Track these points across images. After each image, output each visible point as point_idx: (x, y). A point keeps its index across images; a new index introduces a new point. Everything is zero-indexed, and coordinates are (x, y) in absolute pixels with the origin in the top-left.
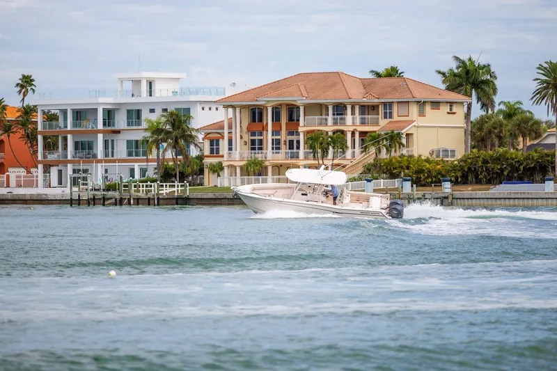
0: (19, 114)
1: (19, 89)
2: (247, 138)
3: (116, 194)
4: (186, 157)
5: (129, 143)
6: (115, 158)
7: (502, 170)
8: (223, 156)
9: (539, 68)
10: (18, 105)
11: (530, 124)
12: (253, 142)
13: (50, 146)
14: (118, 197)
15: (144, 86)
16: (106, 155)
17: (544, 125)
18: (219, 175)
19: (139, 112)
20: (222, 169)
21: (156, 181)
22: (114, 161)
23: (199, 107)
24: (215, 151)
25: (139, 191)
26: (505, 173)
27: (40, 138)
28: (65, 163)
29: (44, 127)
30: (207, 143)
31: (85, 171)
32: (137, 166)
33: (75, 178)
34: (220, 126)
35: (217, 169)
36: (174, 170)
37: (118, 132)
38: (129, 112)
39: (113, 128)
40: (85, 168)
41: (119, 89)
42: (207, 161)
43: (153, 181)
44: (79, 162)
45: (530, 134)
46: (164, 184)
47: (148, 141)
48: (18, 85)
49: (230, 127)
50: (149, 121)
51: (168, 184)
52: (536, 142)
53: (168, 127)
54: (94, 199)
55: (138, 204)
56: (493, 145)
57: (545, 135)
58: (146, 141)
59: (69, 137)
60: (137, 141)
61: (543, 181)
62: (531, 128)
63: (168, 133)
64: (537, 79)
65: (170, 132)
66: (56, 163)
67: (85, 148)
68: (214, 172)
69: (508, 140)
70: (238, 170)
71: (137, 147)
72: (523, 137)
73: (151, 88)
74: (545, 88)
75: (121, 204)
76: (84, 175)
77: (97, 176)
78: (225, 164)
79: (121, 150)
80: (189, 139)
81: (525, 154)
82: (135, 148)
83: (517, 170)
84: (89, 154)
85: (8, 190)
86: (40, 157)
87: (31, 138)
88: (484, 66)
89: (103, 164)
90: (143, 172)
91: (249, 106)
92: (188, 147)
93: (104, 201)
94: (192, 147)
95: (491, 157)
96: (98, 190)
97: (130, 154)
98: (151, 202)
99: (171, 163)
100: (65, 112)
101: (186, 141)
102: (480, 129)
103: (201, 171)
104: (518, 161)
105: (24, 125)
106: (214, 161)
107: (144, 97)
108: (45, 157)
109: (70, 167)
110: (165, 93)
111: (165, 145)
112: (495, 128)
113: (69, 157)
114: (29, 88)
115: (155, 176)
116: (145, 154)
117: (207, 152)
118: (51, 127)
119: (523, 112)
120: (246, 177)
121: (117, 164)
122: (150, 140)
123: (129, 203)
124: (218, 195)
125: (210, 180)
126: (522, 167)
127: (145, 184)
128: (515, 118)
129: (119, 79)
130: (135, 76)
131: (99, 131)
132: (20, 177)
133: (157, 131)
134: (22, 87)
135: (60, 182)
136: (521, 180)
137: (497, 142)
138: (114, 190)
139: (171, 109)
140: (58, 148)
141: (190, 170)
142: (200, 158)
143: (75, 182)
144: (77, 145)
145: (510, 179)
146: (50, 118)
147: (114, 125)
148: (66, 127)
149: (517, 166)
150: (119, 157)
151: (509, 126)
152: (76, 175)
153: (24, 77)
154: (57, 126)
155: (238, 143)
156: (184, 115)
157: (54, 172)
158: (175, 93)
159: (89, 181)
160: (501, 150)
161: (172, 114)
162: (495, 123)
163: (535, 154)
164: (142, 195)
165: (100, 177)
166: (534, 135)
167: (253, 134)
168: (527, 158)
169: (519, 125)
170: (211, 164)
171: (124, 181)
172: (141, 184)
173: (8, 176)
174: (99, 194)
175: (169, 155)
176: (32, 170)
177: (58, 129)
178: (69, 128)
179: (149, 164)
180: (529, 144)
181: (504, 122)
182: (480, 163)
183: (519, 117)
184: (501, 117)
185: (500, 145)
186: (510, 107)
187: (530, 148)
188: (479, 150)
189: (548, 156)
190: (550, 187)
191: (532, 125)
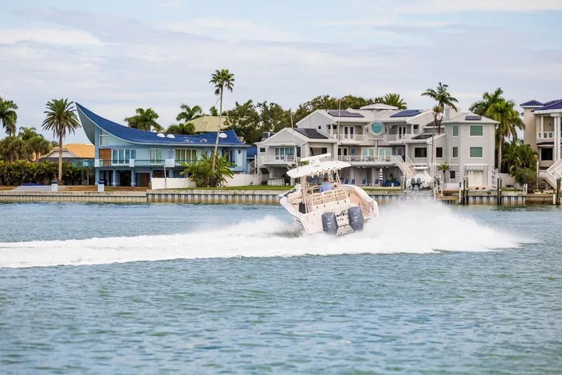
7: (21, 176)
9: (48, 105)
11: (41, 143)
17: (51, 144)
26: (24, 178)
45: (41, 151)
52: (45, 156)
56: (15, 158)
57: (51, 152)
61: (50, 184)
62: (41, 146)
64: (46, 112)
69: (25, 154)
72: (37, 152)
74: (52, 118)
81: (38, 165)
83: (32, 176)
88: (9, 102)
95: (14, 166)
102: (6, 147)
104: (33, 170)
112: (16, 146)
119: (36, 135)
126: (35, 174)
128: (30, 139)
136: (34, 183)
137: (17, 156)
145: (26, 182)
149: (32, 172)
151: (27, 144)
160: (20, 161)
162: (16, 143)
163: (44, 165)
166: (44, 151)
168: (39, 168)
169: (33, 144)
180: (40, 158)
181: (23, 142)
182: (6, 171)
183: (34, 138)
184: (21, 138)
185: (20, 158)
186: (27, 132)
187: (41, 160)
188: (5, 162)
189: (53, 166)
190: (55, 188)
191: (43, 144)
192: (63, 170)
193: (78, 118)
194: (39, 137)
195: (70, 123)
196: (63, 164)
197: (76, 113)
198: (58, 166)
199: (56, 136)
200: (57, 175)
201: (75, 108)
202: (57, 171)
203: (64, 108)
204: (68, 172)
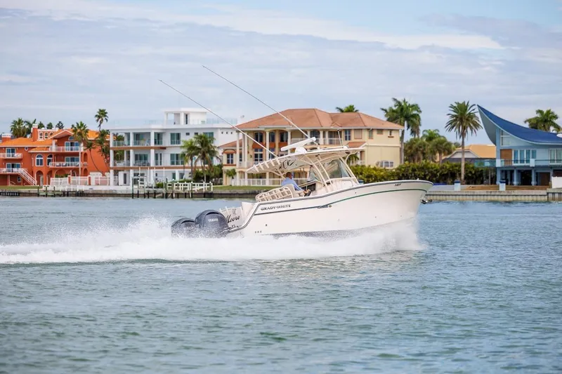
0: (97, 136)
1: (97, 118)
2: (252, 153)
3: (163, 190)
4: (211, 165)
5: (172, 155)
6: (162, 166)
7: (425, 176)
8: (235, 165)
9: (450, 107)
10: (97, 129)
11: (444, 145)
12: (256, 156)
13: (118, 157)
14: (165, 193)
15: (182, 118)
16: (157, 164)
17: (453, 145)
18: (233, 178)
19: (178, 135)
20: (235, 173)
21: (190, 181)
22: (162, 168)
23: (220, 132)
24: (230, 162)
25: (178, 188)
26: (427, 178)
27: (111, 152)
28: (129, 169)
29: (115, 145)
30: (225, 157)
31: (142, 175)
32: (177, 172)
33: (135, 179)
34: (234, 144)
35: (232, 174)
36: (202, 174)
37: (165, 148)
38: (172, 135)
39: (161, 146)
40: (142, 172)
41: (165, 119)
42: (225, 168)
43: (188, 181)
44: (138, 168)
45: (444, 152)
46: (196, 184)
47: (184, 155)
48: (96, 116)
49: (241, 146)
50: (185, 142)
51: (198, 184)
52: (448, 157)
53: (198, 145)
54: (148, 194)
55: (178, 197)
56: (419, 159)
57: (454, 152)
58: (183, 155)
59: (131, 151)
60: (177, 155)
61: (453, 183)
62: (444, 147)
63: (199, 149)
64: (449, 114)
65: (200, 149)
66: (123, 169)
67: (142, 158)
68: (230, 176)
69: (429, 155)
70: (246, 175)
71: (177, 158)
72: (440, 153)
73: (187, 118)
74: (454, 120)
75: (167, 197)
76: (141, 177)
77: (150, 179)
78: (237, 171)
79: (166, 160)
80: (213, 153)
81: (441, 165)
82: (176, 159)
83: (435, 176)
84: (145, 163)
85: (90, 187)
86: (111, 165)
87: (106, 152)
88: (413, 105)
89: (155, 170)
90: (182, 175)
91: (254, 131)
92: (212, 158)
93: (155, 195)
94: (215, 159)
95: (418, 167)
96: (151, 187)
97: (173, 163)
98: (187, 195)
99: (200, 170)
100: (128, 135)
101: (210, 155)
102: (410, 148)
103: (221, 175)
104: (436, 170)
105: (101, 143)
106: (230, 168)
107: (182, 124)
108: (115, 165)
109: (132, 172)
110: (196, 122)
111: (196, 157)
112: (421, 147)
113: (131, 166)
114: (104, 118)
115: (190, 179)
116: (182, 163)
117: (225, 162)
118: (119, 145)
119: (440, 136)
120: (251, 180)
121: (164, 170)
122: (186, 154)
123: (172, 197)
124: (232, 191)
125: (227, 181)
126: (438, 174)
127: (183, 184)
128: (434, 140)
129: (166, 112)
130: (176, 110)
131: (152, 148)
132: (98, 178)
133: (191, 147)
134: (99, 117)
135: (125, 182)
136: (438, 182)
137: (422, 157)
138: (162, 187)
139: (201, 133)
140: (123, 159)
141: (213, 174)
142: (221, 166)
143: (135, 182)
144: (137, 157)
146: (119, 139)
147: (162, 144)
148: (129, 144)
149: (435, 172)
150: (165, 165)
151: (430, 146)
152: (136, 177)
153: (100, 110)
154: (123, 144)
155: (246, 156)
156: (210, 137)
157: (121, 174)
158: (203, 122)
159: (145, 180)
160: (424, 161)
161: (201, 137)
162: (420, 144)
163: (448, 165)
164: (180, 191)
165: (152, 179)
166: (447, 152)
167: (256, 150)
168: (442, 168)
169: (437, 145)
170: (228, 171)
171: (168, 181)
172: (180, 184)
173: (90, 178)
174: (152, 190)
175: (200, 164)
176: (106, 174)
177: (124, 146)
178: (131, 146)
179: (186, 170)
180: (443, 158)
181: (427, 143)
182: (410, 171)
183: (437, 140)
184: (424, 140)
185: (424, 158)
186: (431, 133)
187: (444, 161)
188: (410, 162)
189: (456, 166)
190: (457, 187)
191: (446, 145)
192: (466, 170)
193: (480, 119)
194: (442, 138)
195: (472, 125)
196: (466, 165)
197: (478, 115)
198: (460, 166)
199: (458, 137)
200: (460, 174)
201: (477, 110)
202: (459, 171)
203: (466, 110)
204: (471, 172)
